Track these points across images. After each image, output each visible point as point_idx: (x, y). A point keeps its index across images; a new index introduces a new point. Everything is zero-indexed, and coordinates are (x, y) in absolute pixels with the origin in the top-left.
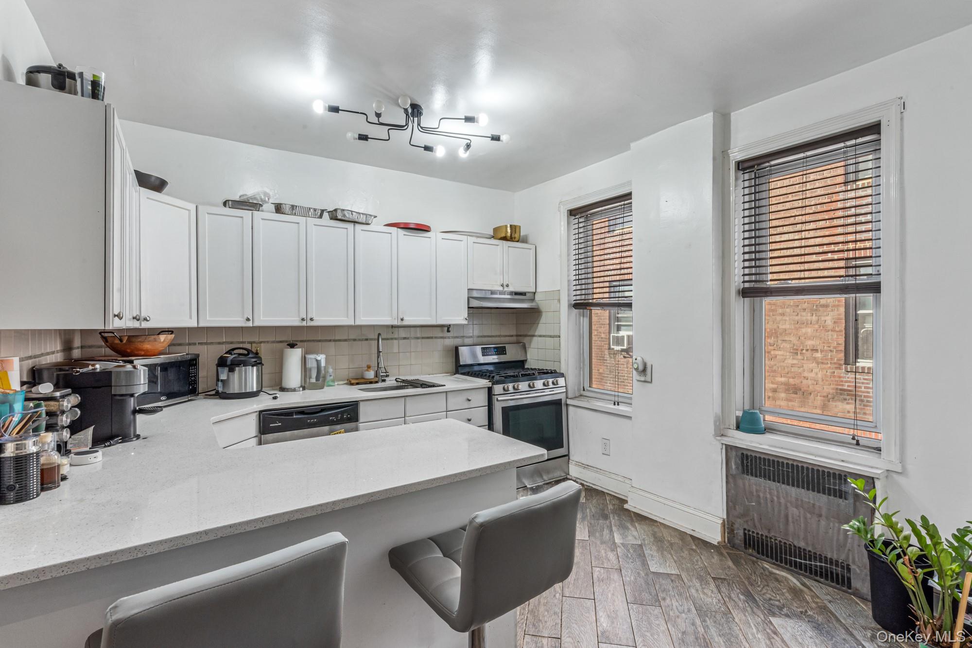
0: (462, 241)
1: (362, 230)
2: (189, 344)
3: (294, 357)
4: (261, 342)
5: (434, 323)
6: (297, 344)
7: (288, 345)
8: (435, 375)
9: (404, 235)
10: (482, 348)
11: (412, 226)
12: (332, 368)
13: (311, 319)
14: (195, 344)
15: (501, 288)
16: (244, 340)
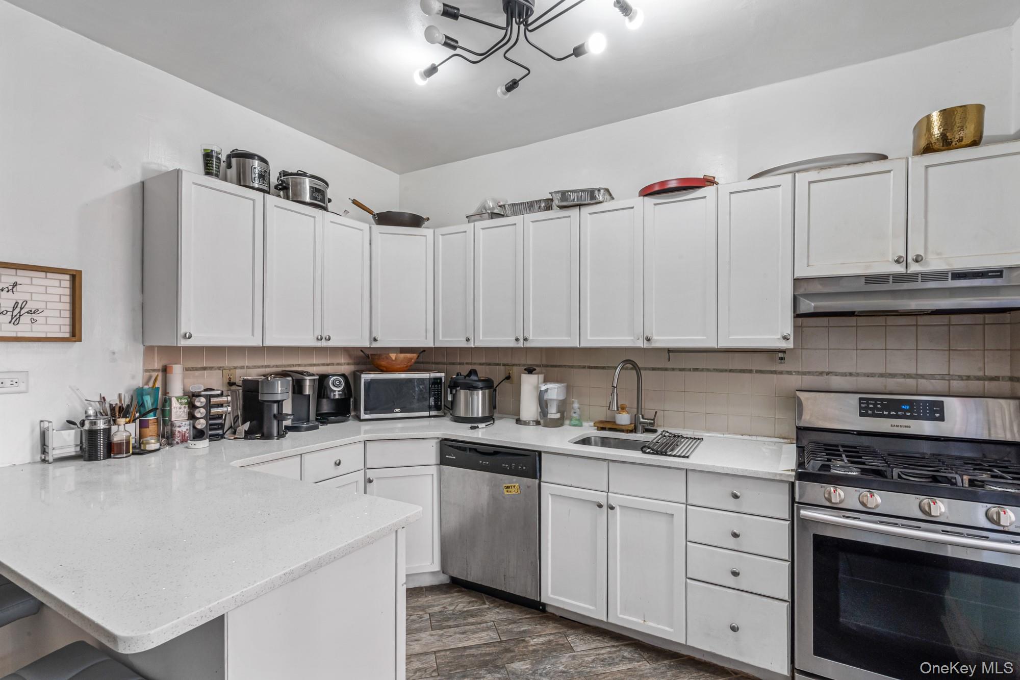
0: (779, 186)
1: (590, 214)
2: (460, 364)
3: (529, 384)
4: (514, 365)
5: (711, 344)
6: (535, 370)
7: (525, 369)
8: (754, 438)
9: (655, 204)
10: (860, 399)
11: (673, 185)
12: (579, 403)
13: (526, 340)
14: (463, 364)
15: (900, 269)
16: (499, 362)
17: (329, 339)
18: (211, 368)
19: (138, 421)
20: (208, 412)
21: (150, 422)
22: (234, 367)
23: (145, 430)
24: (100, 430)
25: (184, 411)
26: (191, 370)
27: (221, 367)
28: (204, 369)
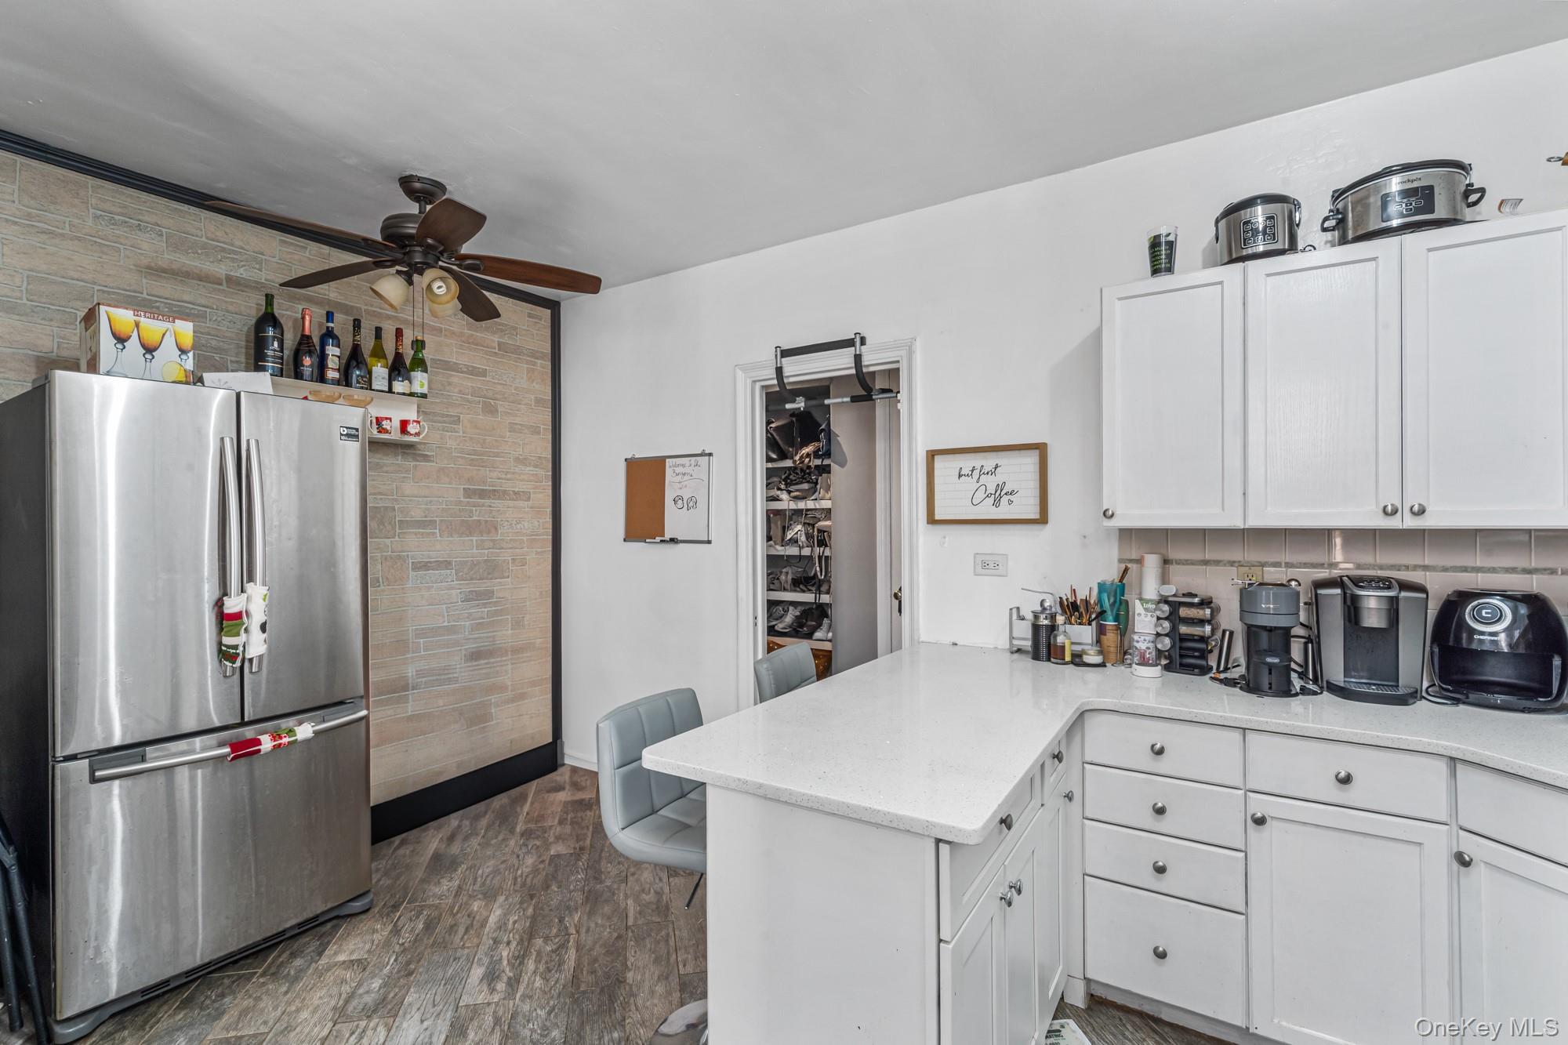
17: (1422, 511)
18: (1217, 563)
19: (1094, 623)
20: (1174, 628)
21: (1108, 628)
22: (1260, 562)
23: (1102, 636)
24: (1043, 625)
25: (1150, 621)
26: (1183, 564)
27: (1234, 562)
28: (1206, 563)
